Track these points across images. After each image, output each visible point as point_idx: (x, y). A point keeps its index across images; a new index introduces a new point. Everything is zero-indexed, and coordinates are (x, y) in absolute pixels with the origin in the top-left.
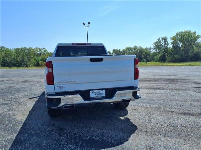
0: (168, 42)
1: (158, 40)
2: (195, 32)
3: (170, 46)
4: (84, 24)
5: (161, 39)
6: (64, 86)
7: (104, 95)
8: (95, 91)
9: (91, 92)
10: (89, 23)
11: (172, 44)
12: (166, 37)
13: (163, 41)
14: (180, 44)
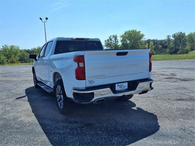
0: (118, 40)
1: (109, 38)
2: (140, 32)
3: (120, 43)
4: (41, 19)
5: (112, 37)
6: (94, 80)
7: (127, 87)
8: (119, 84)
9: (116, 85)
10: (47, 19)
11: (121, 41)
12: (116, 35)
13: (114, 38)
14: (128, 42)
